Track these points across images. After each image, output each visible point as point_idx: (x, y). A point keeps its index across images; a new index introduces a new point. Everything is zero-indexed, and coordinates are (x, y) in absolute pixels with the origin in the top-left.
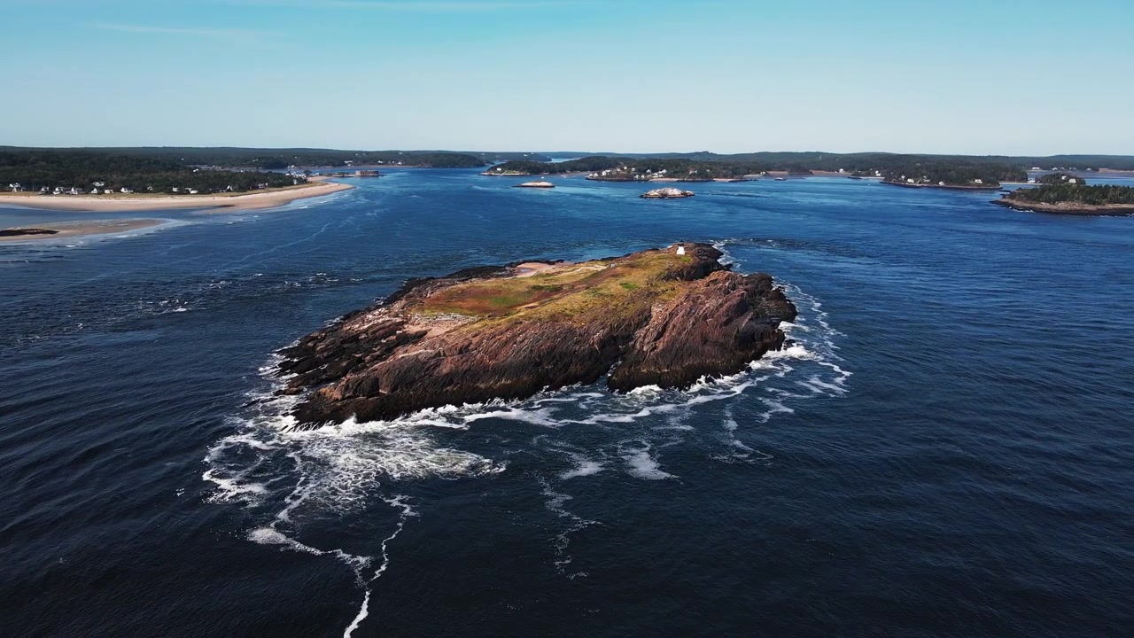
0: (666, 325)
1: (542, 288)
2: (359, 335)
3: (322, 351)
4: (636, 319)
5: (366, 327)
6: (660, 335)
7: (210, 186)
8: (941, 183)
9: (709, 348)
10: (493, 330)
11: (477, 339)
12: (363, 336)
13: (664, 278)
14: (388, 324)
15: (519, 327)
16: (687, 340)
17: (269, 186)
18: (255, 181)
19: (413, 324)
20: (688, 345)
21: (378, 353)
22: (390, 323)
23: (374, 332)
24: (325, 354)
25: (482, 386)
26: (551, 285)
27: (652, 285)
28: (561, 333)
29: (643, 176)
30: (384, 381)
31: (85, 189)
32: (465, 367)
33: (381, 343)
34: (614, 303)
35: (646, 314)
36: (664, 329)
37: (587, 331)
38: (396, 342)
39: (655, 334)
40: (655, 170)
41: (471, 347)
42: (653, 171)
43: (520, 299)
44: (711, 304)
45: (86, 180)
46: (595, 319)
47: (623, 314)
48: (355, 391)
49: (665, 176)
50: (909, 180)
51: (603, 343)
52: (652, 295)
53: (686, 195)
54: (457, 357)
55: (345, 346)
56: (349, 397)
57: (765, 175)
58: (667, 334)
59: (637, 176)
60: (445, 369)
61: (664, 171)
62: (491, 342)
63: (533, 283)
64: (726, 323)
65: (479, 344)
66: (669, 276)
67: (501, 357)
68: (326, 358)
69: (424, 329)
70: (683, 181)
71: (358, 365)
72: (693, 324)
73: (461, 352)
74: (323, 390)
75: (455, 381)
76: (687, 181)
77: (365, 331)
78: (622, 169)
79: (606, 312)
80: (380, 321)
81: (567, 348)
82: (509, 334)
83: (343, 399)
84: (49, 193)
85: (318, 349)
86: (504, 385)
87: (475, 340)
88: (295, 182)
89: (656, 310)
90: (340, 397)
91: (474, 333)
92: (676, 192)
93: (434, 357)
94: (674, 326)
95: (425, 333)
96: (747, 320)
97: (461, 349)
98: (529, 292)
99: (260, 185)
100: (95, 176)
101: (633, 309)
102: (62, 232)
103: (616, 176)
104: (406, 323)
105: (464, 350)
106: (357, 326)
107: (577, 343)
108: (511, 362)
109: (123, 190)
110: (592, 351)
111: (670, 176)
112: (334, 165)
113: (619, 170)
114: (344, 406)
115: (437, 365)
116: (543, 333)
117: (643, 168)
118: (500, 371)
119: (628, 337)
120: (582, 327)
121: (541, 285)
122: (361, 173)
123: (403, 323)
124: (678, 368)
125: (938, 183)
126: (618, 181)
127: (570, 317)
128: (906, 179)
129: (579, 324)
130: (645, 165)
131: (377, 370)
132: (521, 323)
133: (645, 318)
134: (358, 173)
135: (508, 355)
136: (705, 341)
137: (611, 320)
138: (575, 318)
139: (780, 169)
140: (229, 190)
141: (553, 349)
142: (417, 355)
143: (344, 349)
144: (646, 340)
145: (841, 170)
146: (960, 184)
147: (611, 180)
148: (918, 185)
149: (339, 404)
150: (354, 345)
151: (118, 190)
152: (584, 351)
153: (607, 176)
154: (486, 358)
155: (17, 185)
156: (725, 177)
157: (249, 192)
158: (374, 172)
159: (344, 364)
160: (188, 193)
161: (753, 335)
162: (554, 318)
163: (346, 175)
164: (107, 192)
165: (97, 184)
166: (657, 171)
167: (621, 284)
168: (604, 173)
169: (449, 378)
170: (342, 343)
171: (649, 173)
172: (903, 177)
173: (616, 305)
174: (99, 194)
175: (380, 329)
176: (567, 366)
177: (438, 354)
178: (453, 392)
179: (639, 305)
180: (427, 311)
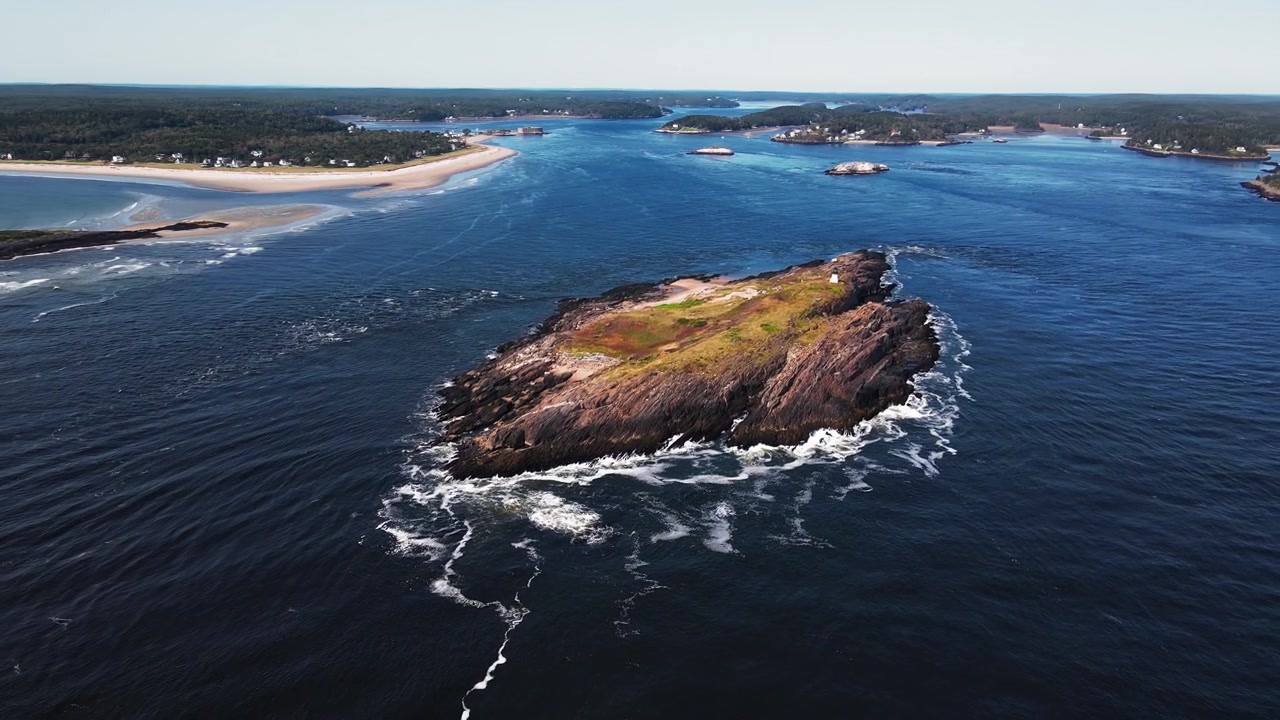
0: (794, 378)
1: (688, 321)
2: (510, 377)
3: (478, 393)
4: (769, 367)
5: (517, 367)
6: (786, 389)
7: (368, 156)
8: (1194, 151)
9: (830, 406)
10: (629, 382)
11: (614, 391)
12: (514, 378)
13: (808, 316)
14: (536, 365)
15: (655, 378)
16: (809, 397)
17: (426, 154)
18: (412, 147)
19: (560, 364)
20: (809, 403)
21: (526, 397)
22: (539, 363)
23: (524, 375)
24: (480, 398)
25: (614, 441)
26: (696, 318)
27: (793, 326)
28: (692, 385)
29: (837, 138)
30: (529, 435)
31: (245, 160)
32: (601, 421)
33: (529, 386)
34: (750, 349)
35: (781, 360)
36: (791, 383)
37: (717, 383)
38: (544, 385)
39: (781, 389)
40: (852, 130)
41: (608, 400)
42: (849, 132)
43: (664, 337)
44: (842, 354)
45: (245, 148)
46: (727, 369)
47: (758, 362)
48: (504, 443)
49: (863, 137)
50: (1156, 146)
51: (732, 395)
52: (790, 337)
53: (878, 170)
54: (594, 411)
55: (497, 388)
56: (499, 448)
57: (984, 134)
58: (792, 389)
59: (830, 138)
60: (583, 422)
61: (862, 131)
62: (626, 397)
63: (679, 314)
64: (852, 378)
65: (615, 397)
66: (815, 313)
67: (633, 412)
68: (480, 401)
69: (570, 370)
70: (882, 145)
71: (507, 413)
72: (819, 379)
73: (598, 405)
74: (477, 439)
75: (592, 436)
76: (887, 145)
77: (516, 373)
78: (814, 129)
79: (740, 361)
80: (530, 361)
81: (696, 401)
82: (643, 388)
83: (494, 449)
84: (210, 166)
85: (474, 390)
86: (634, 440)
87: (612, 393)
88: (454, 147)
89: (792, 356)
90: (491, 448)
91: (612, 383)
92: (867, 167)
93: (574, 410)
94: (800, 381)
95: (571, 375)
96: (877, 371)
97: (598, 403)
98: (674, 327)
99: (417, 153)
100: (251, 143)
101: (767, 356)
102: (232, 224)
103: (805, 138)
104: (554, 362)
105: (601, 403)
106: (509, 365)
107: (706, 396)
108: (642, 417)
109: (281, 162)
110: (720, 403)
111: (868, 138)
112: (495, 116)
113: (809, 130)
114: (494, 457)
115: (576, 418)
116: (676, 386)
117: (837, 127)
118: (631, 427)
119: (759, 386)
120: (714, 378)
121: (687, 318)
122: (524, 130)
123: (551, 363)
124: (795, 427)
125: (1190, 151)
126: (808, 144)
127: (702, 367)
128: (1152, 144)
129: (711, 374)
130: (840, 124)
131: (523, 421)
132: (656, 374)
133: (779, 364)
134: (520, 130)
135: (640, 410)
136: (828, 396)
137: (745, 369)
138: (708, 368)
139: (1005, 123)
140: (386, 162)
141: (682, 403)
142: (559, 408)
143: (496, 392)
144: (772, 395)
145: (1081, 125)
146: (1217, 153)
147: (800, 143)
148: (1166, 152)
149: (490, 455)
150: (505, 387)
151: (276, 162)
152: (712, 404)
153: (796, 137)
154: (620, 412)
155: (179, 155)
156: (934, 138)
157: (406, 163)
158: (538, 130)
159: (496, 410)
160: (345, 166)
161: (878, 391)
162: (687, 369)
163: (507, 133)
164: (266, 164)
165: (256, 154)
166: (853, 132)
167: (762, 326)
168: (792, 134)
169: (586, 433)
170: (495, 385)
171: (844, 134)
172: (1149, 141)
173: (752, 352)
174: (258, 167)
175: (530, 370)
176: (693, 421)
177: (578, 407)
178: (589, 446)
179: (775, 351)
180: (574, 350)
